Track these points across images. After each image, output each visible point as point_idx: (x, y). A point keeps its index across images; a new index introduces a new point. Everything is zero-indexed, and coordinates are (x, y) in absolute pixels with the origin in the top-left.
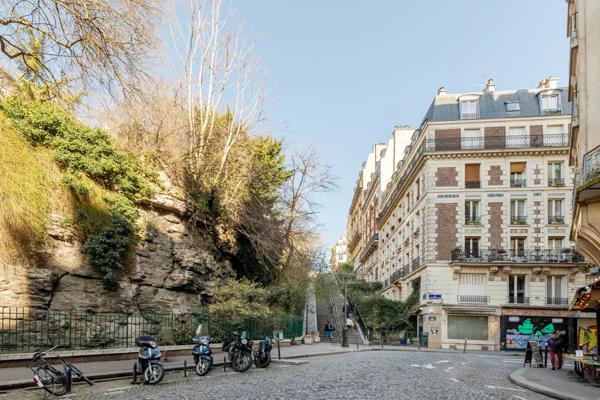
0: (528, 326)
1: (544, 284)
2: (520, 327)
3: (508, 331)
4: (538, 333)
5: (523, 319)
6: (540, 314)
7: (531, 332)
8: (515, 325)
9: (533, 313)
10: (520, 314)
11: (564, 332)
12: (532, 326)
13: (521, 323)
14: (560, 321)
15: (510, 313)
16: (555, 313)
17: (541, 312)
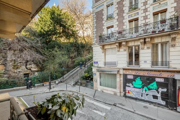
0: (138, 82)
1: (150, 51)
2: (134, 82)
3: (127, 84)
4: (145, 88)
5: (136, 77)
6: (146, 74)
7: (140, 86)
8: (131, 81)
9: (141, 73)
10: (133, 74)
11: (165, 90)
12: (141, 82)
13: (134, 80)
14: (162, 80)
15: (128, 73)
16: (157, 74)
17: (147, 72)
